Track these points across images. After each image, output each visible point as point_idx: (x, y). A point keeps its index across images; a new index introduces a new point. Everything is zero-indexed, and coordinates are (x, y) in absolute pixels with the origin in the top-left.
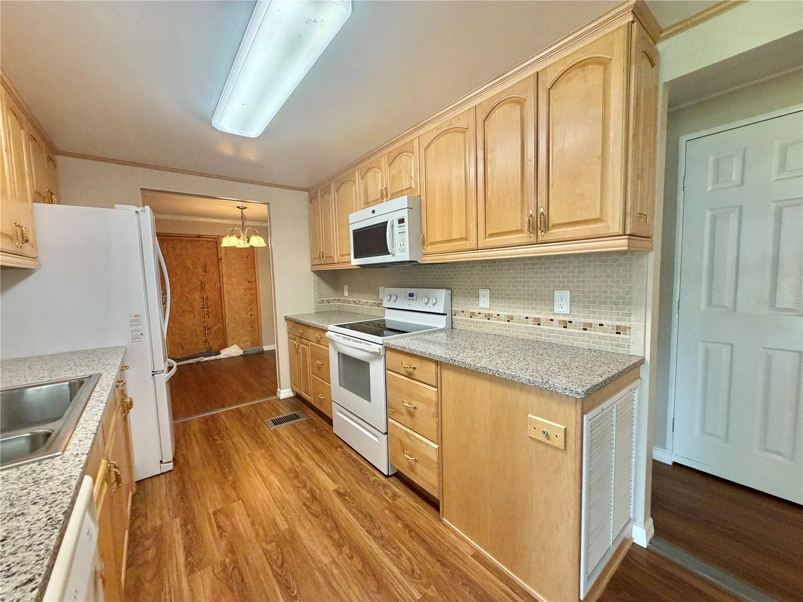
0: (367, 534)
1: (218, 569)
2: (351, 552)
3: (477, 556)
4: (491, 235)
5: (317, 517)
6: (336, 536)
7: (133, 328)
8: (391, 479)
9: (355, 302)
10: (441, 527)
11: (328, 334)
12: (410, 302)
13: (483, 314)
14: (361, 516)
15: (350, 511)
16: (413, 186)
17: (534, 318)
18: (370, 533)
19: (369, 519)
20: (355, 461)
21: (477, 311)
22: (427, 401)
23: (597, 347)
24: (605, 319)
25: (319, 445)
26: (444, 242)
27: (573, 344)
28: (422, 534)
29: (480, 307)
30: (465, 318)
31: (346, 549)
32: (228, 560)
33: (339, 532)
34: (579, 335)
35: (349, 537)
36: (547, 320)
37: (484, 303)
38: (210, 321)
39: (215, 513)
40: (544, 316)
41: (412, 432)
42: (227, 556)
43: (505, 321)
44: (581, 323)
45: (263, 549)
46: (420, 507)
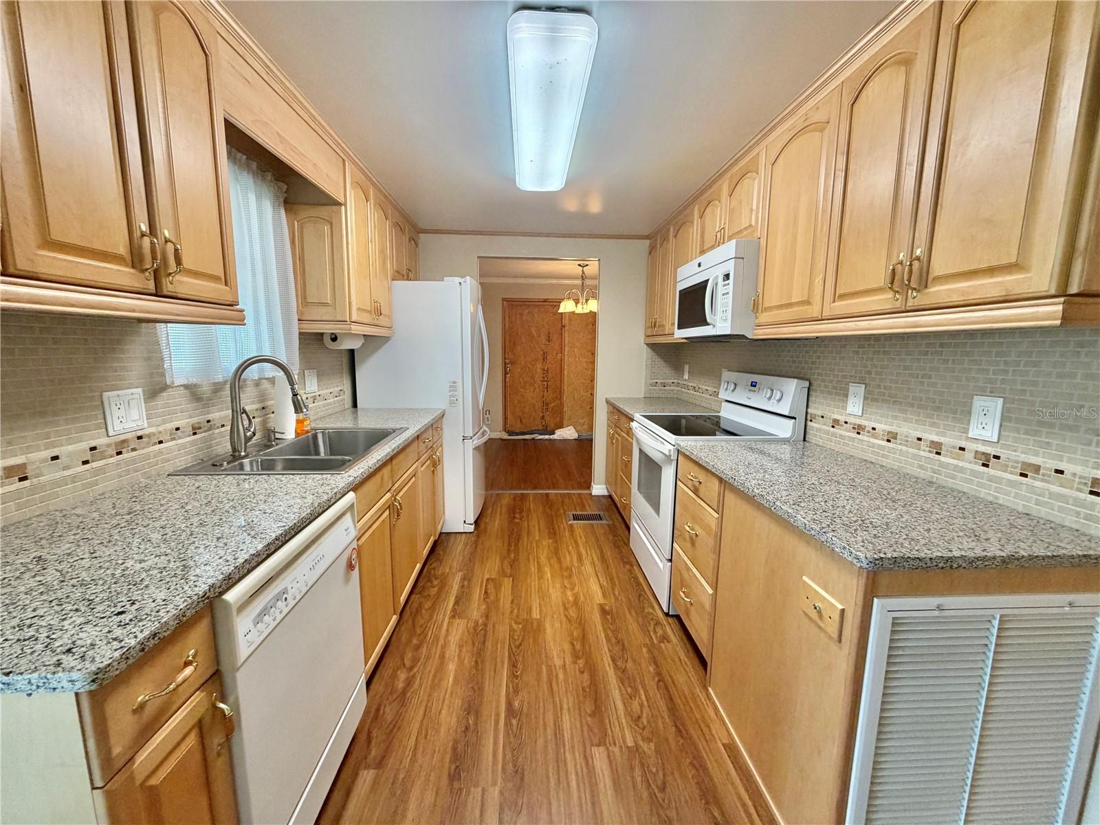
0: (609, 659)
1: (471, 624)
2: (584, 667)
3: (731, 749)
4: (843, 297)
5: (570, 621)
6: (578, 647)
7: (451, 394)
8: (670, 620)
9: (694, 388)
10: (703, 697)
11: (634, 425)
12: (751, 395)
13: (851, 424)
14: (614, 640)
15: (605, 630)
16: (753, 223)
17: (932, 442)
18: (613, 660)
19: (622, 647)
20: (639, 584)
21: (842, 418)
22: (706, 528)
23: (1043, 512)
24: (1070, 461)
25: (608, 553)
26: (781, 307)
27: (997, 498)
28: (672, 689)
29: (847, 412)
30: (824, 427)
31: (581, 662)
32: (480, 622)
33: (583, 645)
34: (1011, 483)
35: (590, 653)
36: (954, 447)
37: (854, 407)
38: (549, 396)
39: (488, 580)
40: (949, 440)
41: (691, 566)
42: (481, 617)
43: (883, 440)
44: (1017, 462)
45: (511, 626)
46: (689, 663)
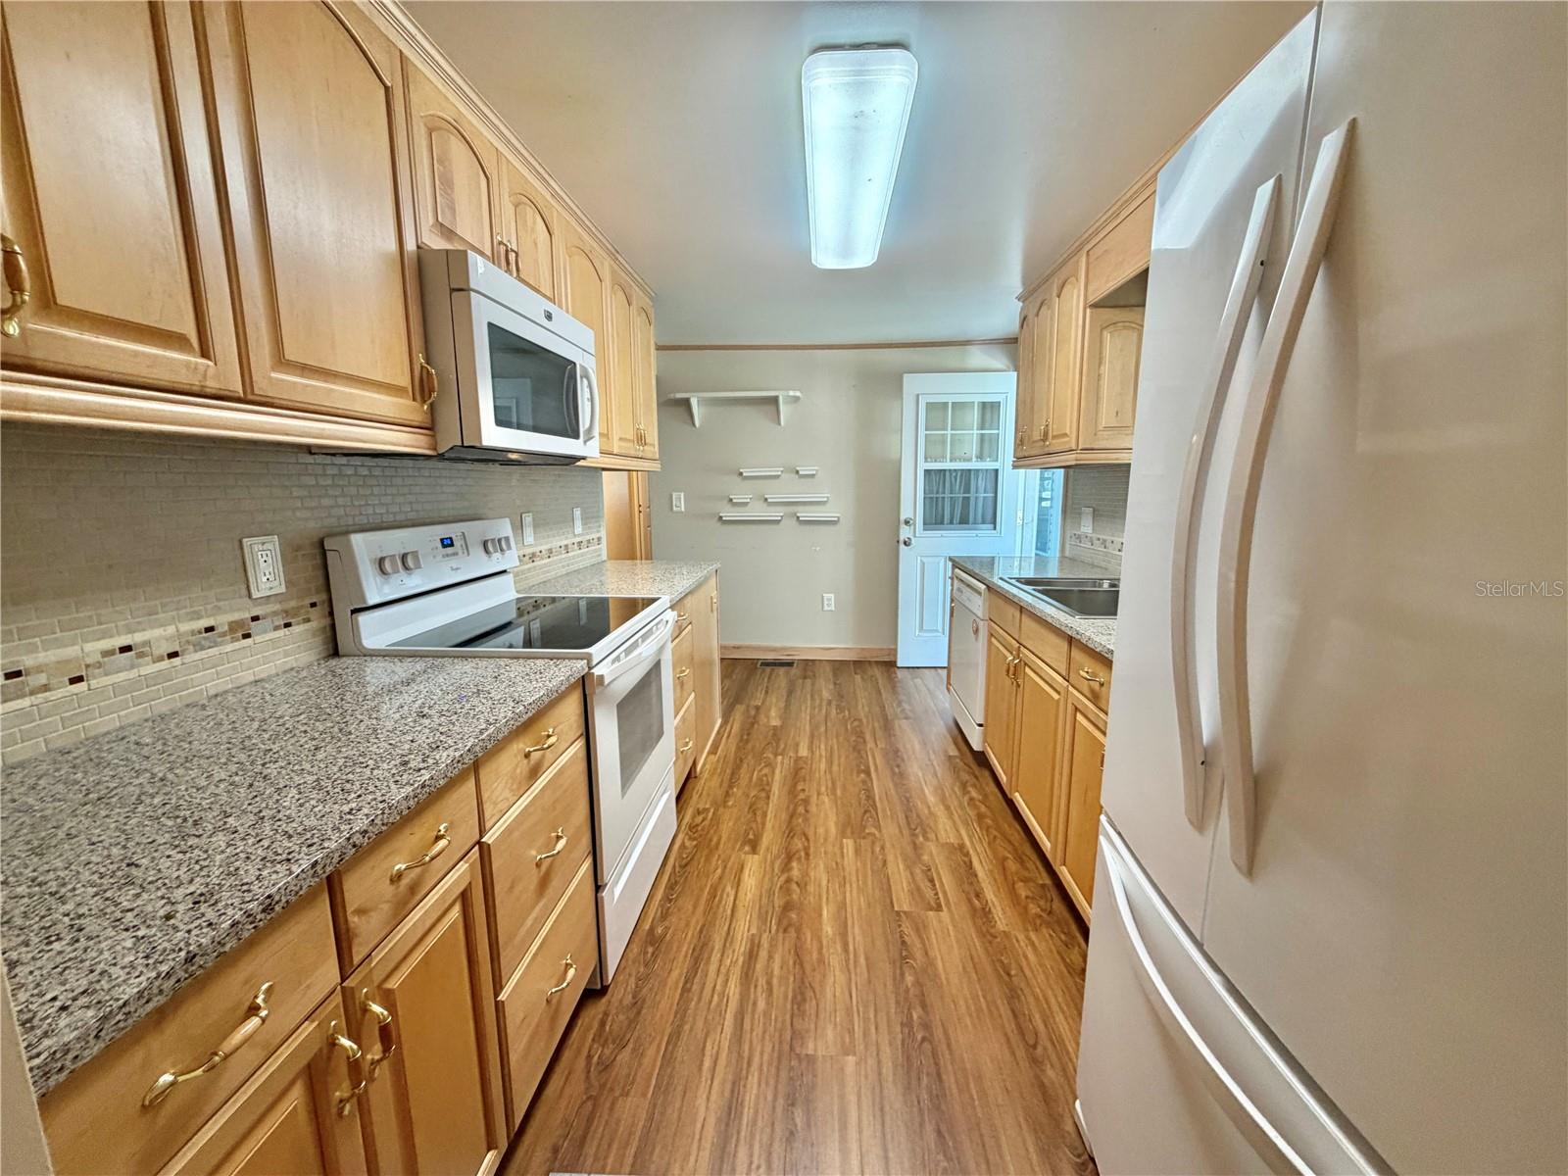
6: (801, 809)
12: (453, 562)
14: (759, 813)
15: (764, 824)
18: (768, 797)
20: (671, 887)
33: (795, 810)
36: (571, 544)
40: (569, 541)
44: (585, 542)
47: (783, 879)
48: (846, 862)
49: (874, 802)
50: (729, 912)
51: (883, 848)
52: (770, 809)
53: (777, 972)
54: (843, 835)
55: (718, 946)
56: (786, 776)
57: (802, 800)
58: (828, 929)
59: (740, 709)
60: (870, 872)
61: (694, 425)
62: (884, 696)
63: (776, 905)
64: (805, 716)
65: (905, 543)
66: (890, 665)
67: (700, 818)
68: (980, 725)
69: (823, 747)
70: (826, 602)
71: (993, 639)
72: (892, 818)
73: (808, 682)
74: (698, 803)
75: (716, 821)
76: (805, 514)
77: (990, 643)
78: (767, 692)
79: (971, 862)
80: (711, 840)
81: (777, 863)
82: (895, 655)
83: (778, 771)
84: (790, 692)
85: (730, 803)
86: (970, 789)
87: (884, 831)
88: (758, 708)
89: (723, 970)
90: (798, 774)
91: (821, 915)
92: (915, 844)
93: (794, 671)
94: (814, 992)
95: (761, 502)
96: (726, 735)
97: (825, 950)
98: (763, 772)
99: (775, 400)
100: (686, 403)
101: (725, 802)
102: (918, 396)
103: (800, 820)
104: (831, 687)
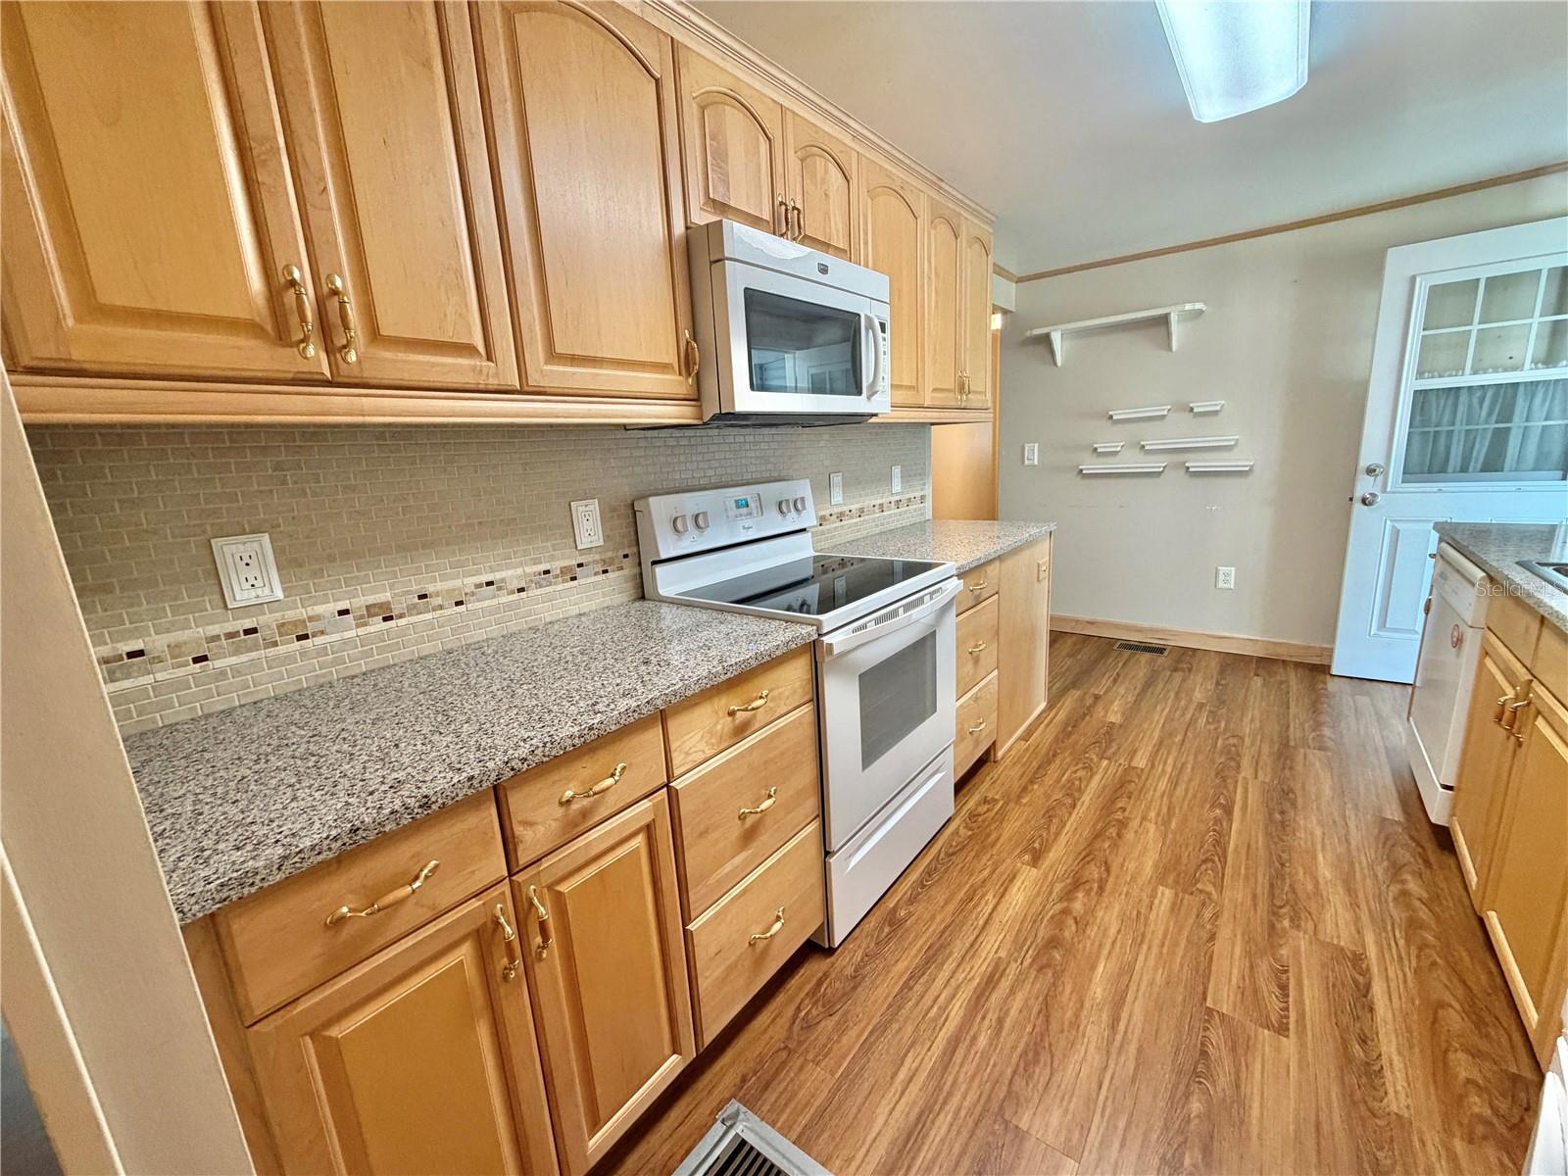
0: (1078, 808)
2: (1116, 812)
5: (1106, 861)
6: (1113, 831)
12: (747, 521)
14: (1056, 821)
17: (880, 505)
18: (1073, 805)
19: (1052, 812)
29: (832, 503)
36: (888, 503)
40: (885, 499)
41: (977, 688)
44: (906, 500)
47: (1059, 907)
48: (1152, 917)
49: (1225, 851)
50: (981, 922)
51: (1216, 916)
52: (1072, 820)
53: (1013, 1012)
54: (1161, 877)
55: (957, 952)
56: (1104, 787)
57: (1118, 821)
58: (1098, 989)
59: (1075, 694)
60: (1183, 943)
61: (1055, 364)
62: (1293, 710)
63: (1041, 933)
64: (1159, 718)
65: (1364, 501)
66: (1318, 670)
67: (985, 808)
68: (1449, 788)
69: (1170, 761)
70: (1221, 577)
71: (1488, 662)
72: (1247, 877)
73: (1178, 676)
74: (988, 790)
75: (1002, 816)
76: (1196, 463)
77: (1481, 665)
78: (1115, 681)
79: (1368, 986)
80: (988, 835)
81: (1058, 887)
82: (1331, 657)
83: (1097, 778)
84: (1148, 684)
85: (1024, 801)
86: (1409, 877)
87: (1227, 893)
88: (1097, 697)
89: (953, 983)
90: (1122, 788)
91: (1093, 968)
92: (1272, 927)
93: (1161, 660)
94: (1052, 1057)
95: (1138, 450)
96: (1046, 721)
97: (1084, 1013)
98: (1078, 774)
99: (1164, 320)
100: (1046, 340)
101: (1020, 797)
102: (1413, 279)
103: (1106, 845)
104: (1210, 686)
